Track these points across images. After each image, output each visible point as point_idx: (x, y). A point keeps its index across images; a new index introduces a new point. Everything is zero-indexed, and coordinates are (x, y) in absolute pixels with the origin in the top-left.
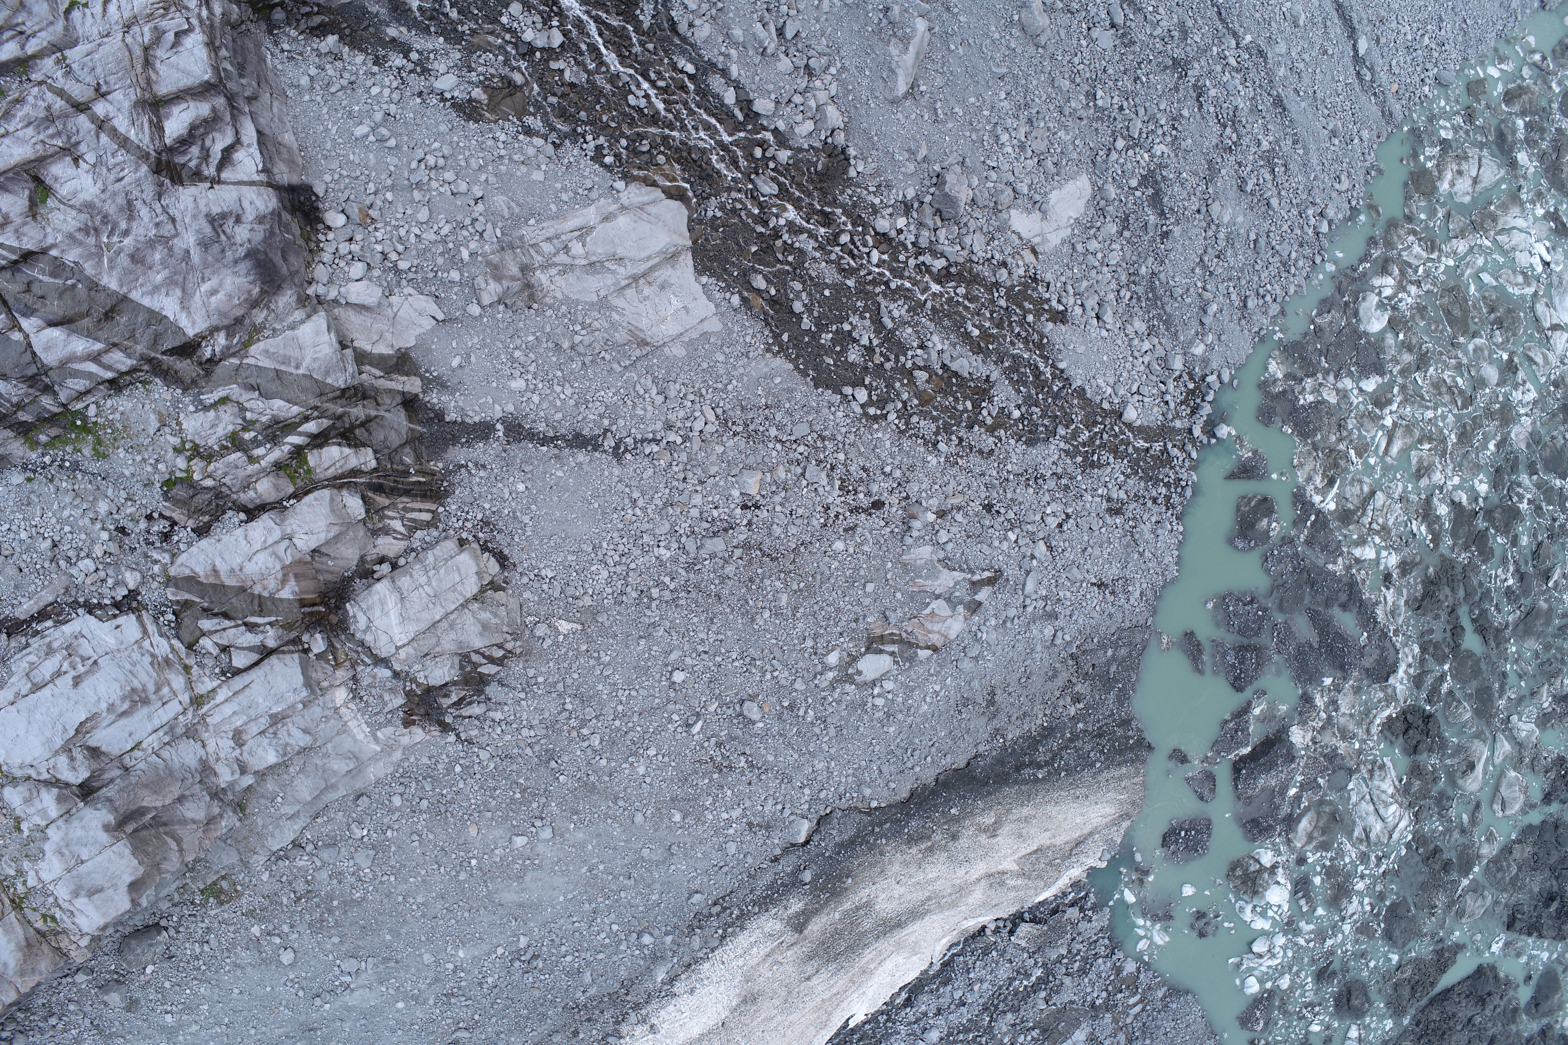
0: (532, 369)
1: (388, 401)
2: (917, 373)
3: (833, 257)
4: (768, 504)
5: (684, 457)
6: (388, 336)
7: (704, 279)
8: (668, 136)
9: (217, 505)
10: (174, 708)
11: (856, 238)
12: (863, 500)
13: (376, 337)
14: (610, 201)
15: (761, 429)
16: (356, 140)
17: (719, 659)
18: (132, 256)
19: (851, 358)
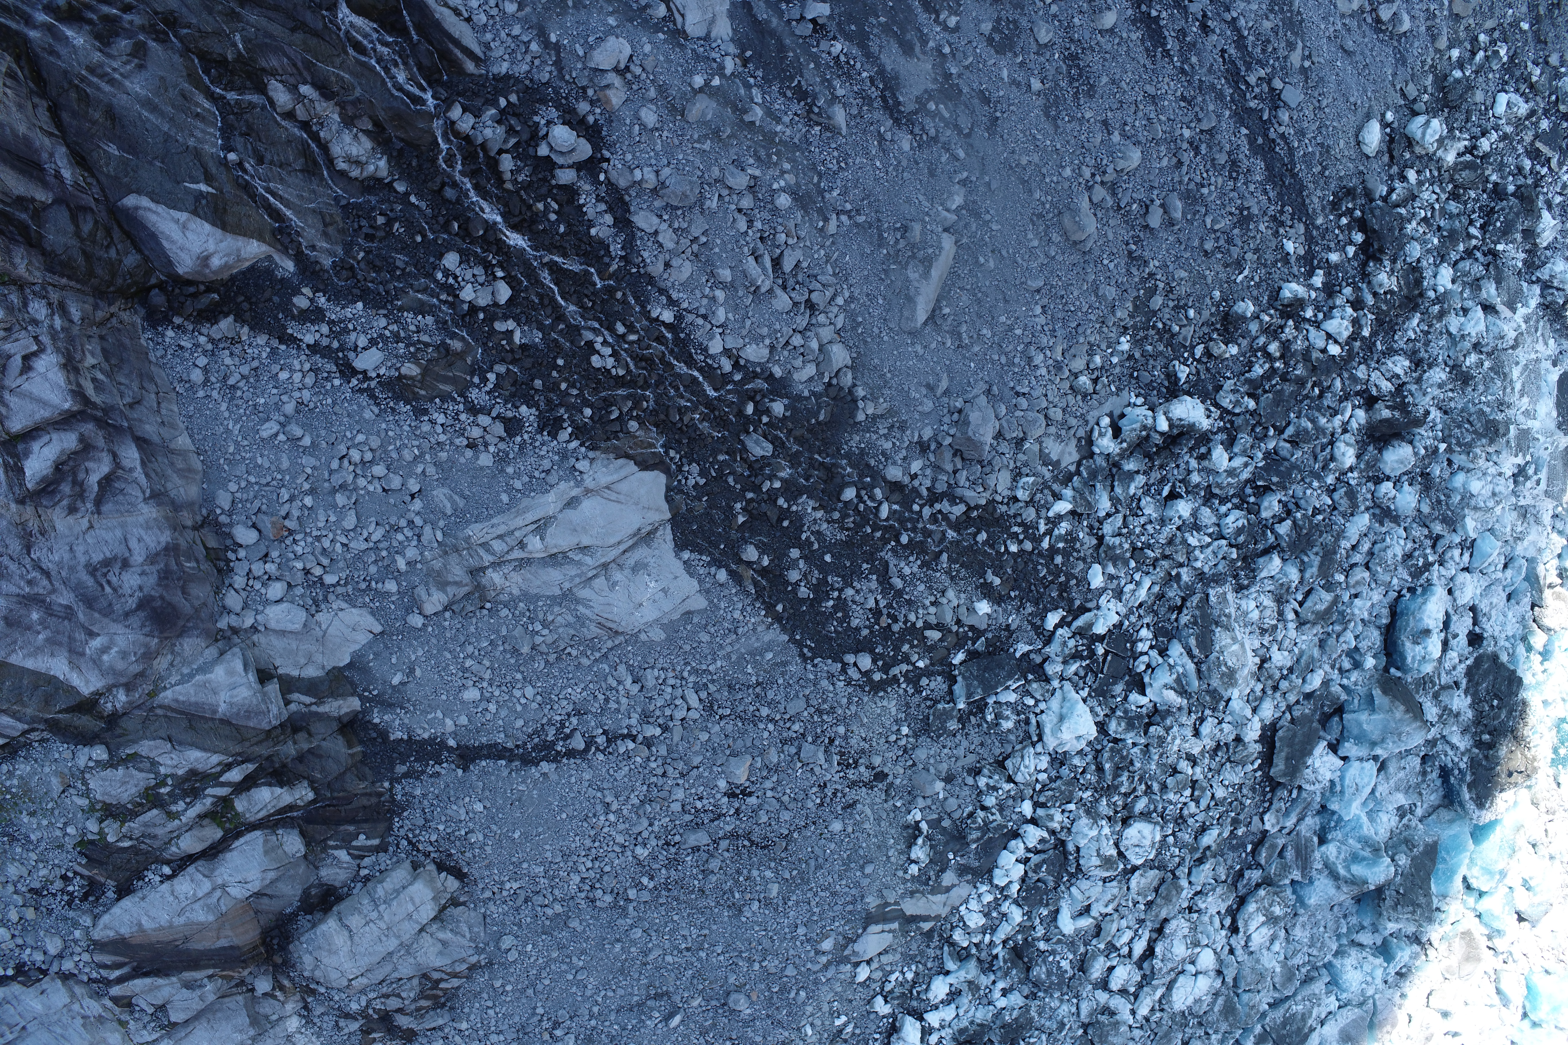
0: (487, 675)
1: (323, 730)
2: (928, 633)
3: (836, 515)
4: (758, 790)
5: (663, 751)
6: (318, 658)
7: (686, 555)
8: (642, 397)
9: (137, 862)
11: (863, 492)
12: (864, 773)
13: (303, 661)
14: (572, 483)
15: (751, 708)
16: (263, 440)
17: (703, 954)
18: (6, 619)
19: (855, 623)
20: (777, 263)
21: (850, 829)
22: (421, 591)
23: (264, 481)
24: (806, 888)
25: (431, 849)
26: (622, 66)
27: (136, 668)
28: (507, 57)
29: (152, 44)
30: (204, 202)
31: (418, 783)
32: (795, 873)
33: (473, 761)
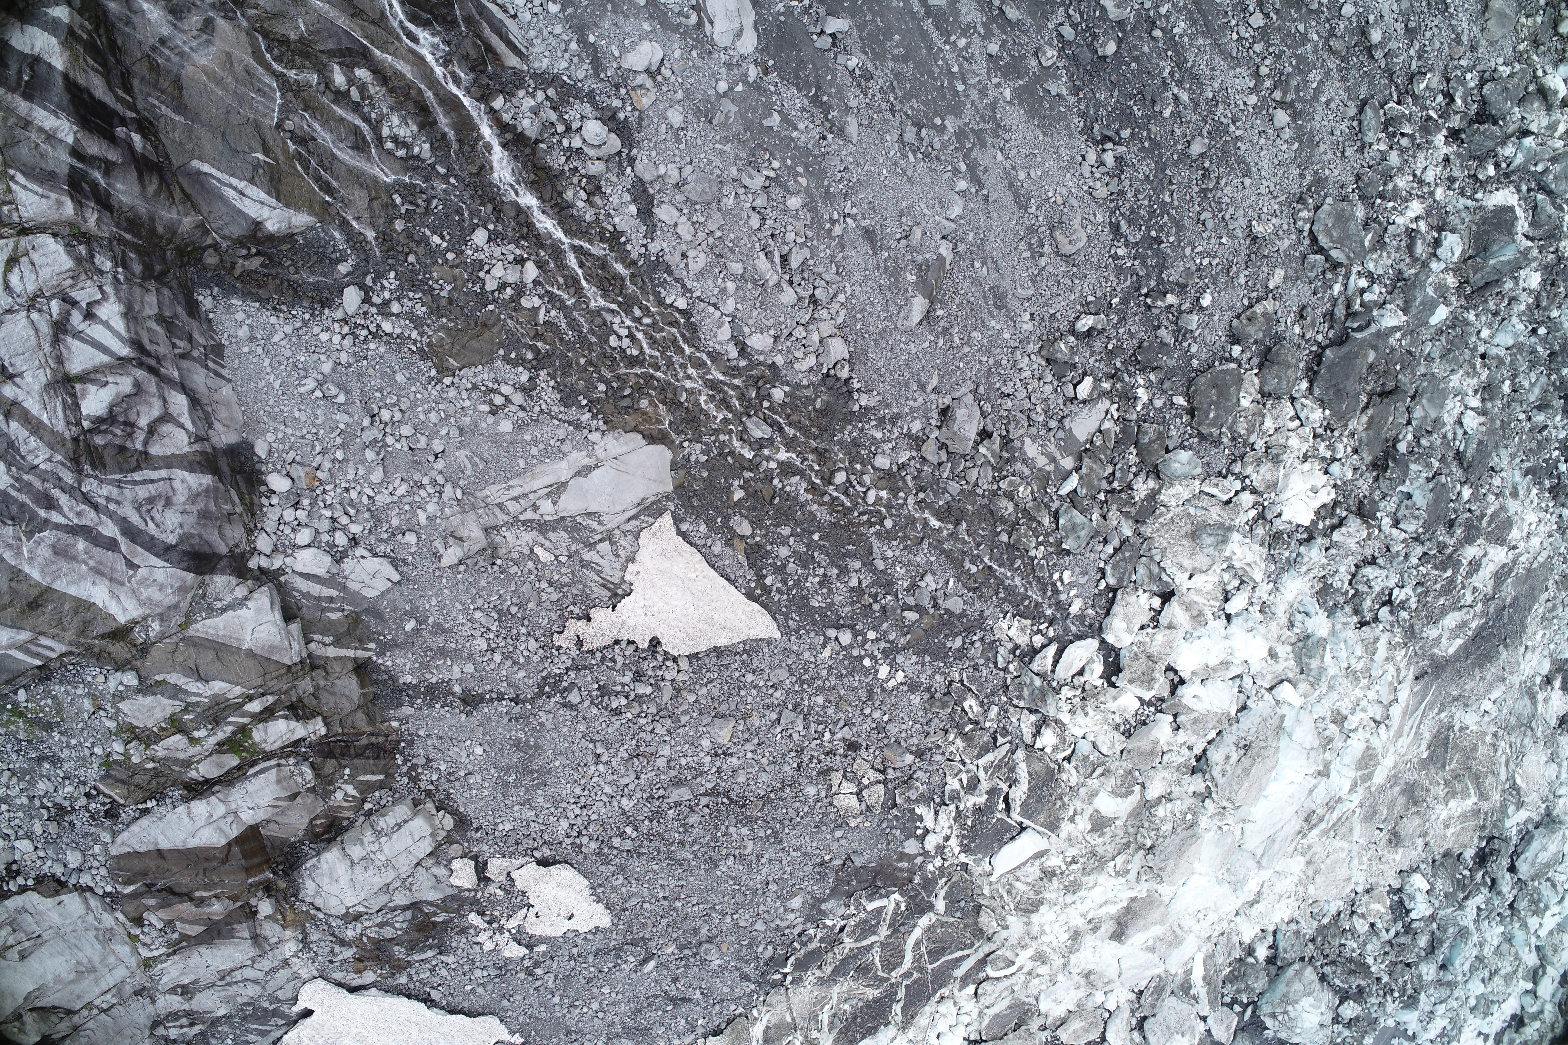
0: (494, 628)
1: (339, 670)
3: (826, 498)
4: (739, 751)
5: (653, 709)
7: (684, 526)
10: (121, 973)
11: (853, 477)
12: (840, 743)
14: (585, 453)
15: (737, 674)
16: (301, 395)
17: (678, 904)
18: (54, 546)
19: (838, 599)
20: (785, 259)
21: (823, 794)
22: (438, 544)
23: (299, 434)
24: (779, 847)
25: (432, 788)
26: (654, 68)
27: (172, 599)
28: (547, 53)
29: (220, 22)
30: (261, 171)
31: (423, 725)
32: (769, 832)
33: (475, 707)
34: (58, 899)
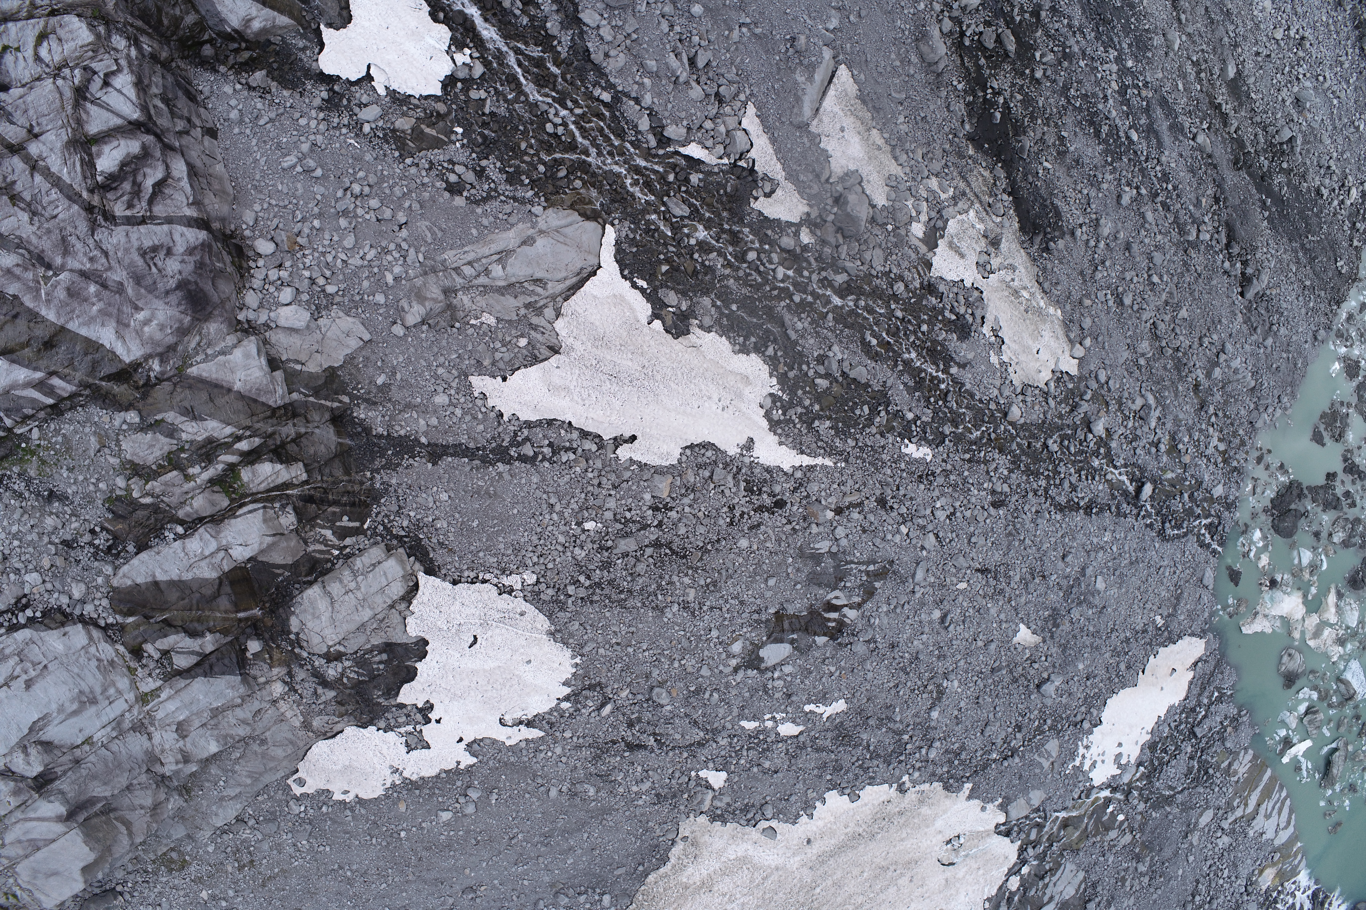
0: (454, 385)
1: (317, 418)
2: (818, 381)
3: (741, 273)
4: (678, 505)
5: (599, 464)
6: (318, 357)
8: (584, 161)
9: (156, 520)
10: (120, 706)
11: (762, 256)
12: (767, 500)
13: (305, 358)
14: (528, 225)
16: (284, 169)
17: (630, 650)
18: (68, 289)
20: (692, 60)
21: (755, 547)
22: (404, 303)
23: (281, 204)
24: (718, 595)
25: (403, 533)
27: (171, 340)
31: (394, 474)
32: (709, 580)
33: (440, 457)
34: (62, 630)
